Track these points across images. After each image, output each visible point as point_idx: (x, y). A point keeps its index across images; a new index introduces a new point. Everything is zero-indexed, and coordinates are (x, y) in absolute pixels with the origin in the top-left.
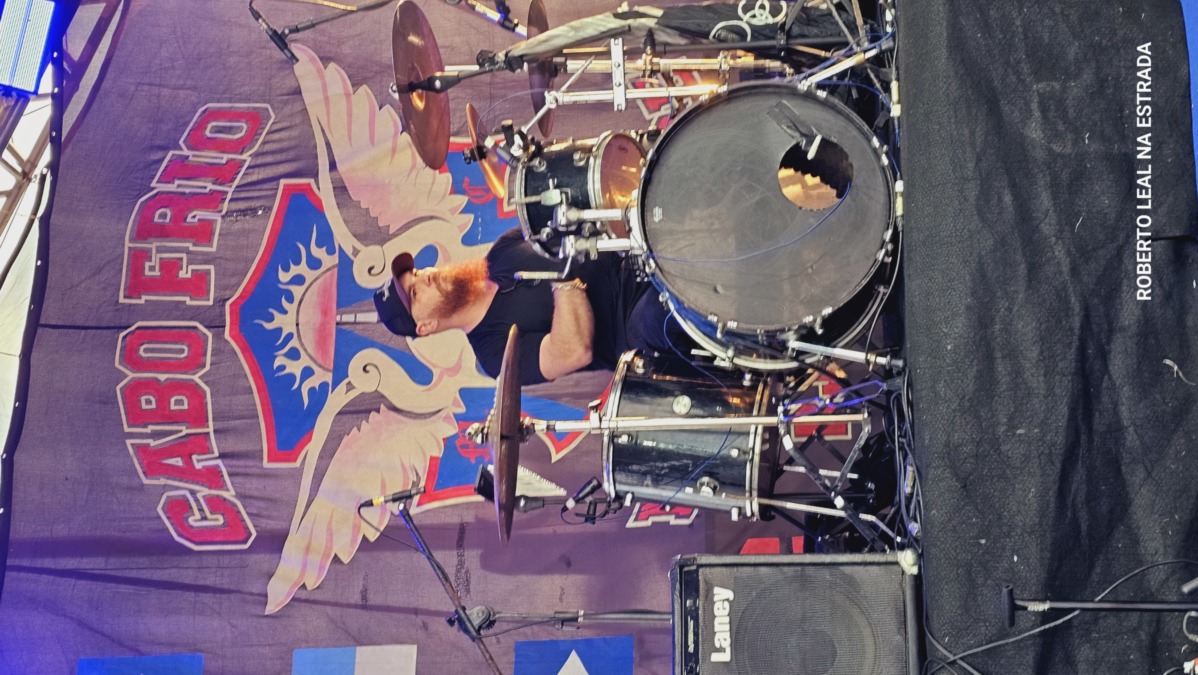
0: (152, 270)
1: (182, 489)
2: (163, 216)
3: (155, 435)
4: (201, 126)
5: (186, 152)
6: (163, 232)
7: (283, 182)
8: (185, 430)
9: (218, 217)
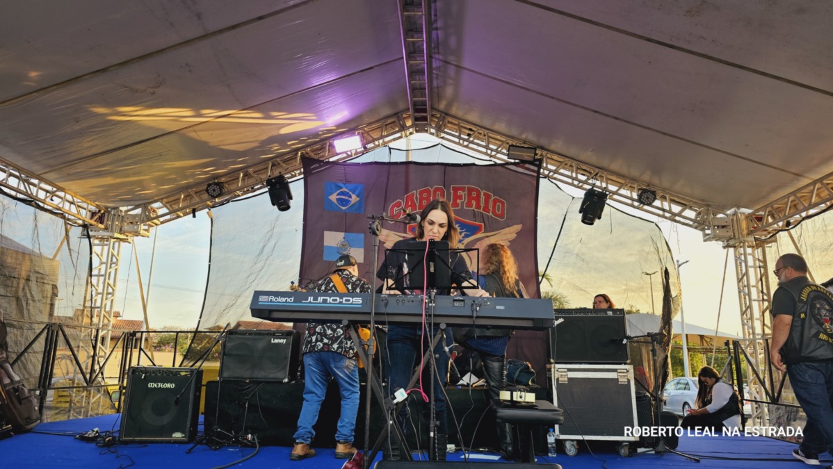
0: (460, 193)
1: (403, 205)
2: (474, 194)
3: (417, 198)
4: (500, 201)
5: (492, 198)
6: (469, 194)
7: (483, 224)
8: (417, 205)
9: (474, 208)
